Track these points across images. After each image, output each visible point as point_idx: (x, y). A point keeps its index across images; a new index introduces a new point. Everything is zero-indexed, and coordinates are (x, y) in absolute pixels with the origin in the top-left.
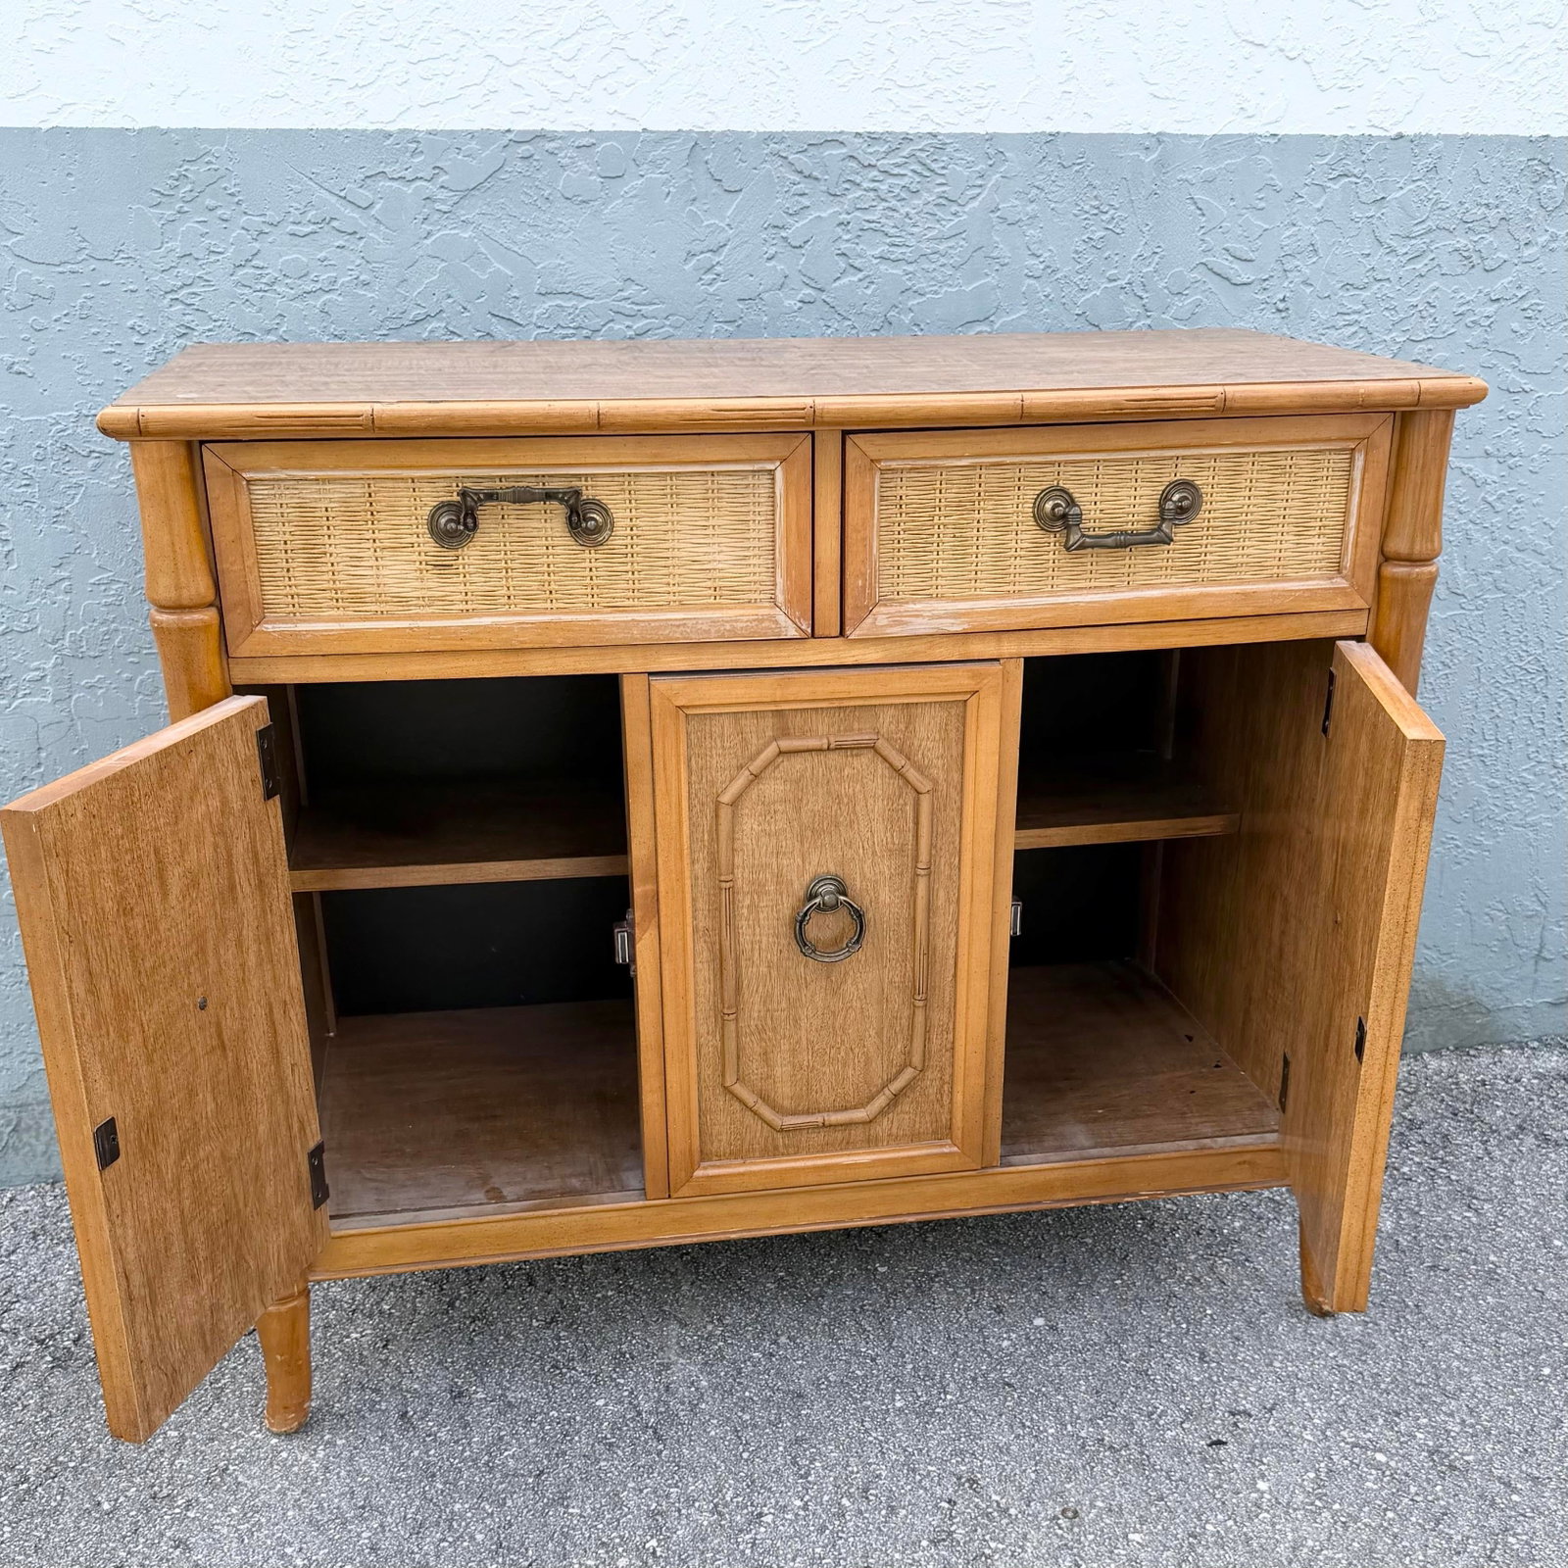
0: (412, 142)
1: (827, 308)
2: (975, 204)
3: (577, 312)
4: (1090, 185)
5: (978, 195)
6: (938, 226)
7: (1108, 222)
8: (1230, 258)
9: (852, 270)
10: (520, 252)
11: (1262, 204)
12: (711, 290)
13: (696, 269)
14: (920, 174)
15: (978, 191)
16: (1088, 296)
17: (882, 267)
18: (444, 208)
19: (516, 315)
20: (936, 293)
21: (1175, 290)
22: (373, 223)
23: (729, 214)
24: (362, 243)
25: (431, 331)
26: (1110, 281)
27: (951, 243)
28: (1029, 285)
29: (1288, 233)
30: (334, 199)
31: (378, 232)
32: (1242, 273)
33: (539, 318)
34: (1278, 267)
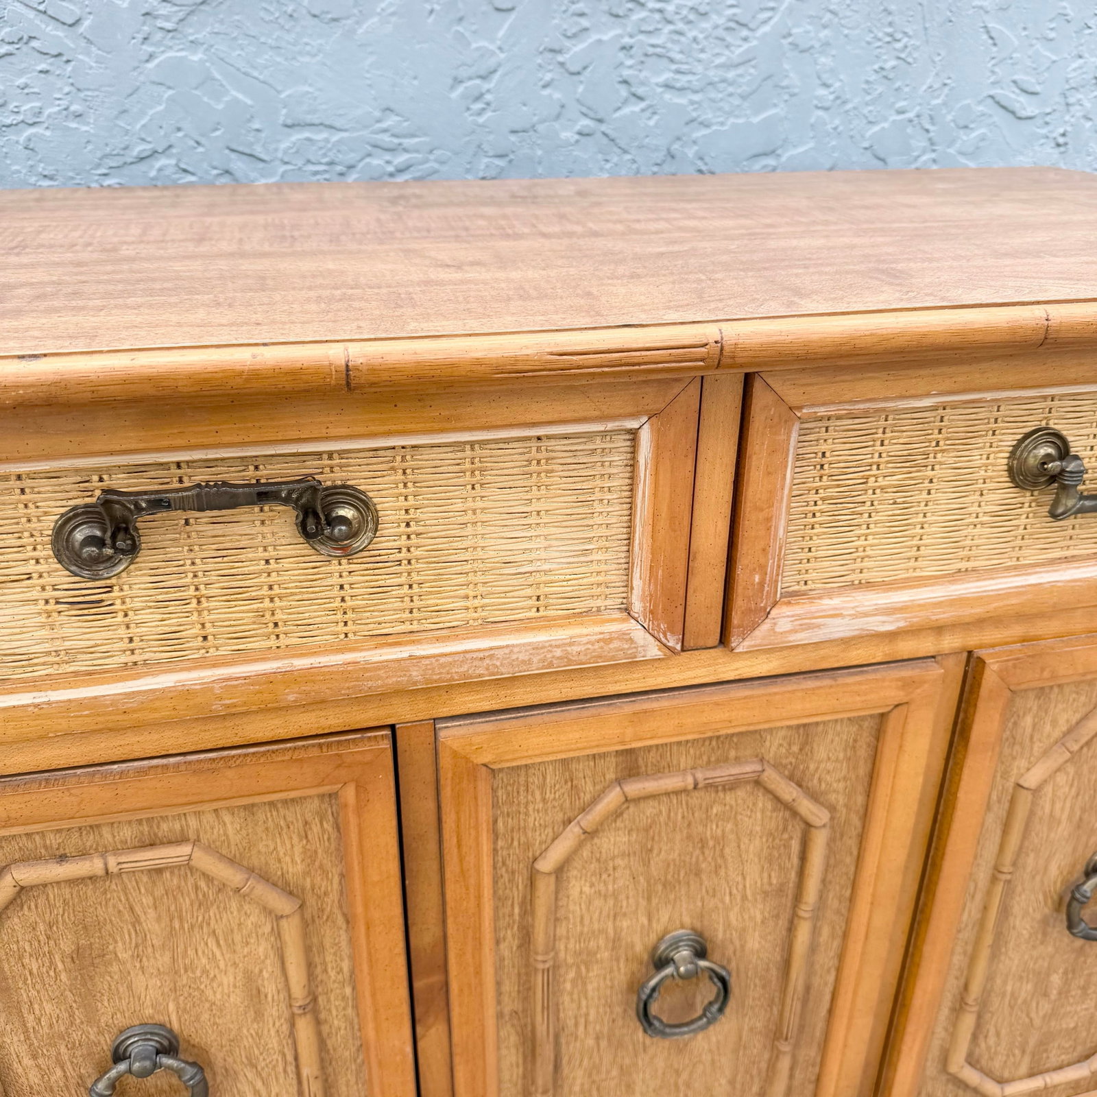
1: (607, 141)
2: (766, 29)
3: (329, 146)
4: (885, 10)
5: (770, 18)
6: (727, 52)
7: (902, 50)
8: (1017, 91)
9: (633, 99)
10: (261, 77)
11: (1052, 35)
12: (481, 120)
13: (464, 96)
15: (767, 14)
17: (667, 96)
18: (169, 25)
19: (258, 150)
20: (722, 124)
21: (962, 123)
22: (83, 43)
23: (501, 34)
24: (69, 68)
25: (160, 170)
26: (899, 112)
27: (740, 70)
28: (818, 117)
29: (1074, 65)
30: (31, 14)
31: (88, 54)
32: (1027, 106)
33: (285, 152)
34: (1062, 100)
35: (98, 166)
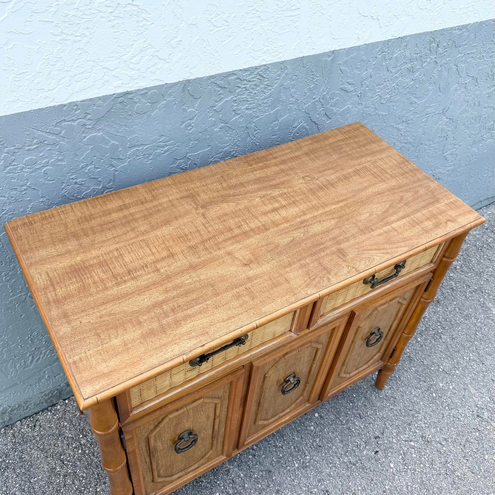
0: (74, 106)
1: (228, 128)
2: (276, 85)
3: (144, 150)
4: (311, 71)
5: (277, 82)
6: (264, 95)
7: (316, 81)
8: (348, 85)
9: (237, 114)
10: (121, 135)
11: (359, 66)
12: (190, 132)
13: (185, 127)
14: (260, 79)
16: (307, 105)
17: (246, 112)
18: (90, 127)
19: (121, 156)
20: (262, 116)
21: (331, 98)
22: (62, 138)
23: (196, 106)
24: (58, 147)
25: (88, 170)
26: (313, 99)
27: (268, 99)
28: (290, 107)
29: (365, 73)
30: (44, 134)
31: (64, 141)
32: (350, 88)
33: (129, 155)
34: (360, 84)
35: (68, 173)
